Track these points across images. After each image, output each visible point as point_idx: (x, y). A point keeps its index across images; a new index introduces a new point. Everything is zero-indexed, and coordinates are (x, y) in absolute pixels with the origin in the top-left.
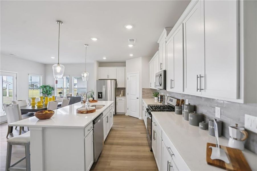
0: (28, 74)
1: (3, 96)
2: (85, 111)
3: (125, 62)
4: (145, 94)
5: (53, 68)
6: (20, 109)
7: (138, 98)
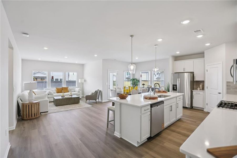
0: (124, 71)
1: (113, 85)
2: (148, 98)
3: (203, 53)
4: (231, 89)
5: (129, 67)
6: (117, 93)
7: (220, 93)
